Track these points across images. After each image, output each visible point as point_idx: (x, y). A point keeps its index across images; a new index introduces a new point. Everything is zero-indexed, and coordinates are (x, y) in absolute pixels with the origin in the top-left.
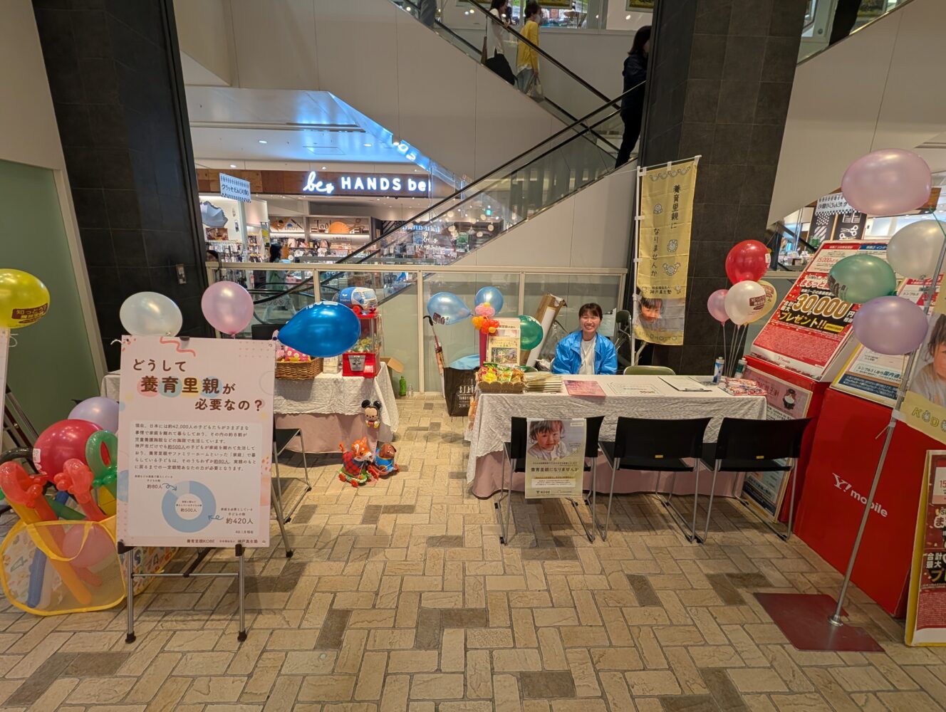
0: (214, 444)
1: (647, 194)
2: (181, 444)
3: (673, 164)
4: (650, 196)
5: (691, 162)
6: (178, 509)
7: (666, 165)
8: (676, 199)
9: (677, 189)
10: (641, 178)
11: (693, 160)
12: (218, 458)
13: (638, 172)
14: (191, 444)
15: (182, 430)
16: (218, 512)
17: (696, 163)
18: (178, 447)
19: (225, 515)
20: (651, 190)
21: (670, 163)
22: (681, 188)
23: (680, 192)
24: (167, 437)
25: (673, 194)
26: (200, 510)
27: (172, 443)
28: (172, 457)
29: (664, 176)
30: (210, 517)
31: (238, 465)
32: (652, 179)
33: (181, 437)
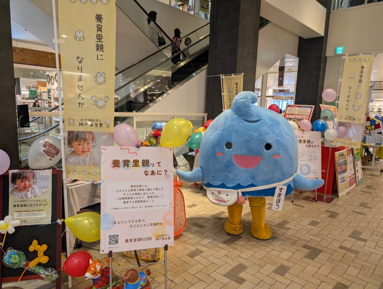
0: (310, 155)
1: (225, 85)
2: (303, 155)
3: (234, 75)
4: (226, 86)
5: (241, 75)
6: (303, 170)
7: (232, 75)
8: (237, 87)
9: (237, 84)
10: (222, 79)
11: (242, 74)
12: (311, 158)
13: (221, 76)
14: (305, 155)
15: (303, 152)
16: (311, 171)
17: (242, 75)
18: (303, 156)
19: (313, 172)
20: (226, 83)
21: (233, 74)
22: (238, 83)
23: (238, 85)
24: (300, 153)
25: (235, 86)
26: (307, 170)
27: (301, 155)
28: (301, 158)
29: (231, 79)
30: (310, 172)
31: (315, 160)
32: (227, 79)
33: (303, 153)
